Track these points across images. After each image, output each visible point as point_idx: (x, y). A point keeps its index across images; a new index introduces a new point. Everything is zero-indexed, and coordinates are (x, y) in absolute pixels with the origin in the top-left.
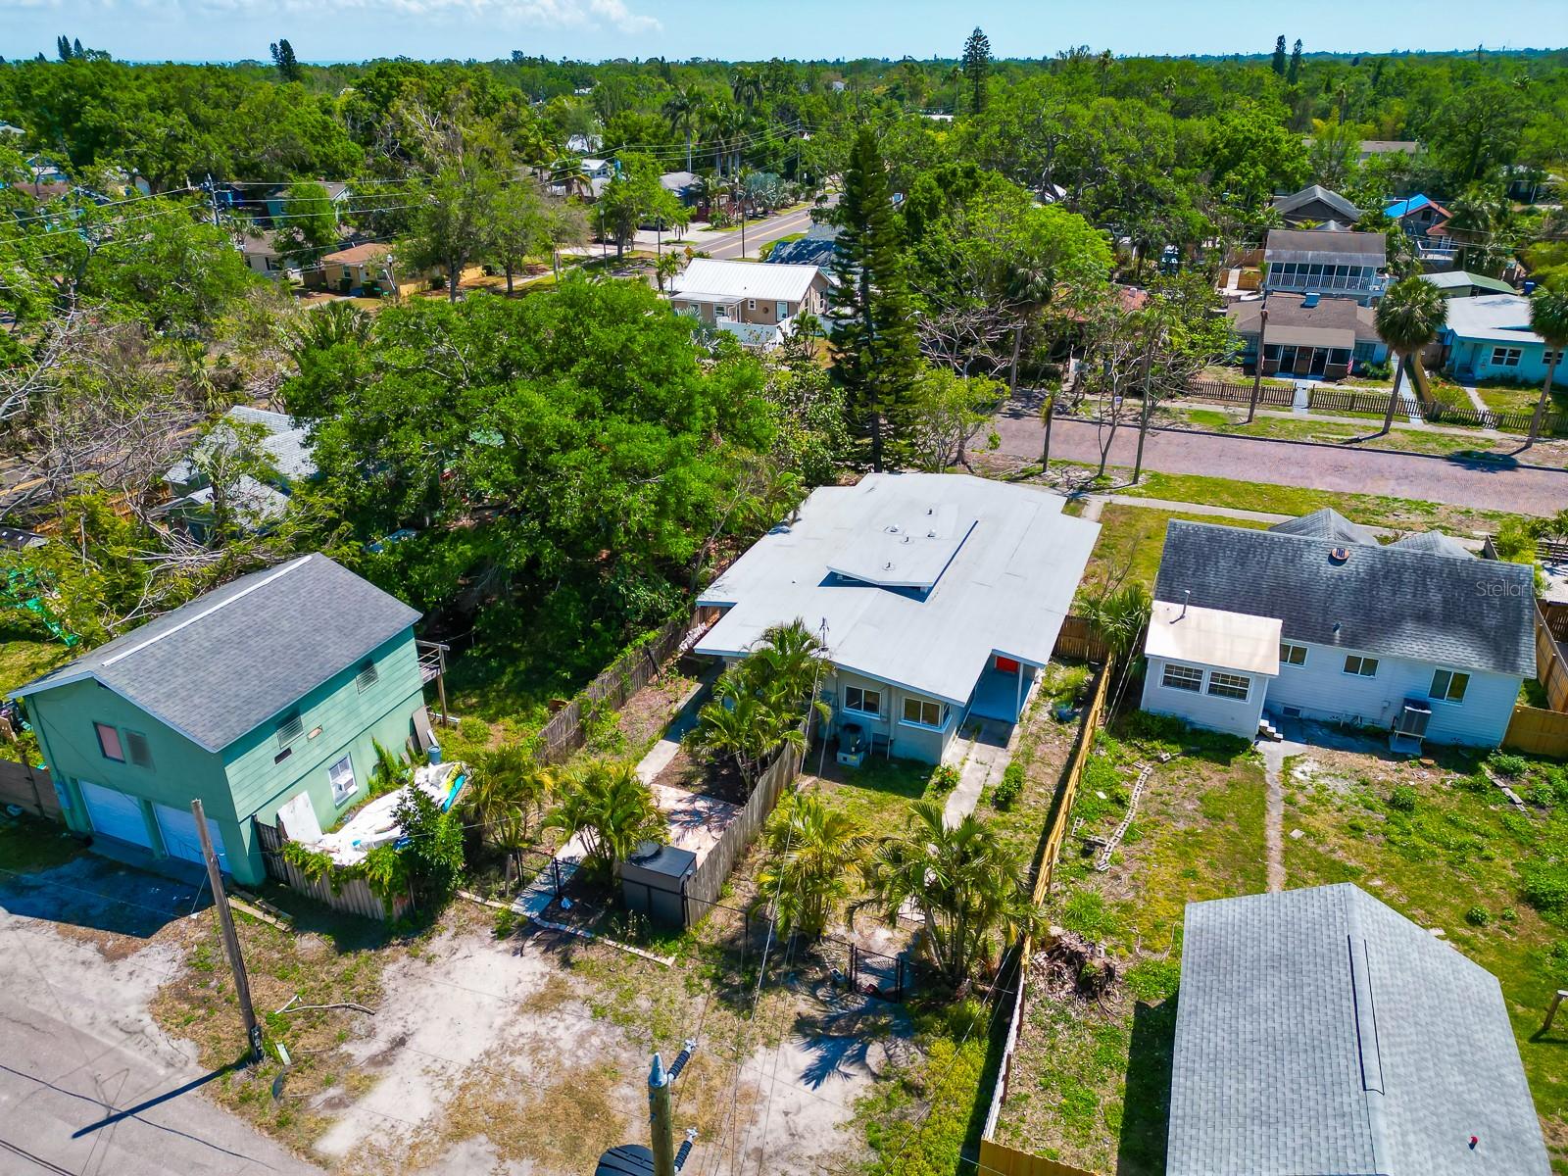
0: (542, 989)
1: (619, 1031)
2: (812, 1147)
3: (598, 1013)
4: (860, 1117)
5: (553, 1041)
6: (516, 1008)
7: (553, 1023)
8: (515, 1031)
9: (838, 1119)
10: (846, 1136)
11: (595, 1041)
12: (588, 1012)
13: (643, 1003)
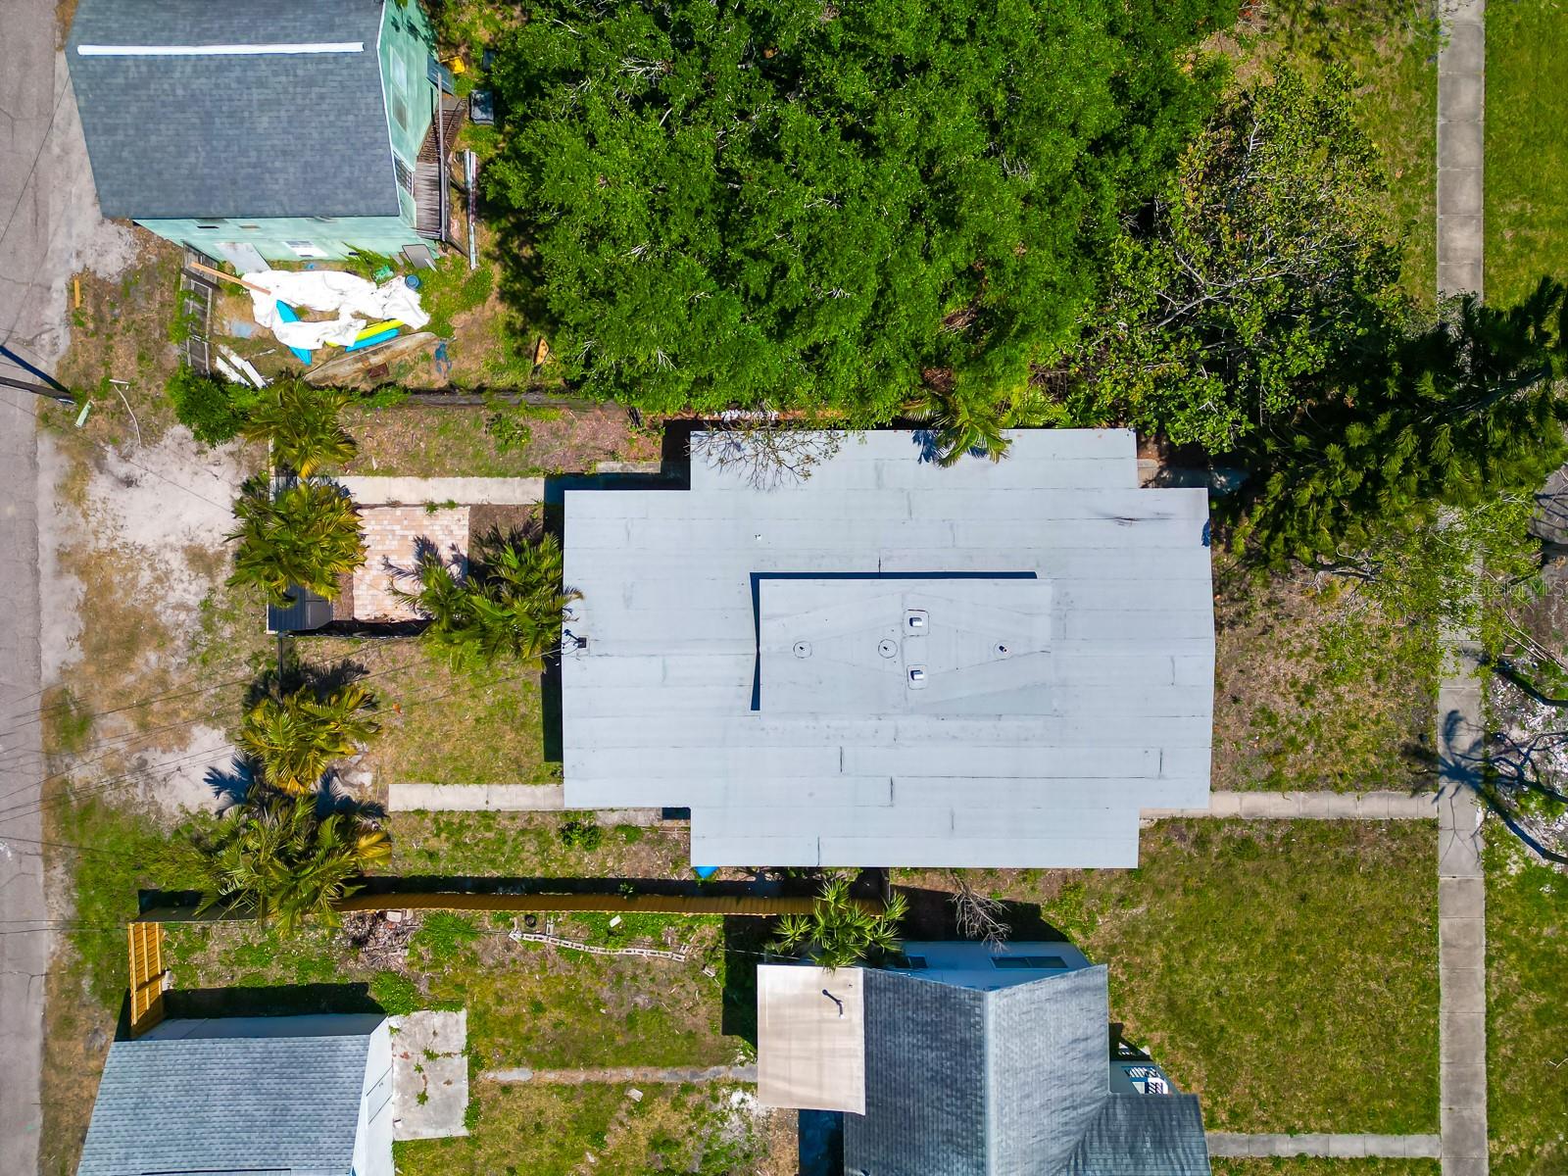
0: (211, 551)
1: (198, 628)
2: (161, 795)
3: (207, 605)
4: (195, 817)
5: (171, 588)
6: (187, 543)
7: (185, 578)
8: (168, 555)
9: (187, 804)
10: (177, 813)
11: (183, 616)
12: (203, 597)
13: (228, 631)
